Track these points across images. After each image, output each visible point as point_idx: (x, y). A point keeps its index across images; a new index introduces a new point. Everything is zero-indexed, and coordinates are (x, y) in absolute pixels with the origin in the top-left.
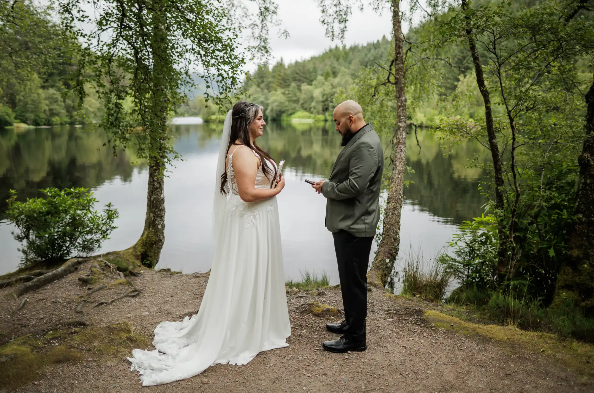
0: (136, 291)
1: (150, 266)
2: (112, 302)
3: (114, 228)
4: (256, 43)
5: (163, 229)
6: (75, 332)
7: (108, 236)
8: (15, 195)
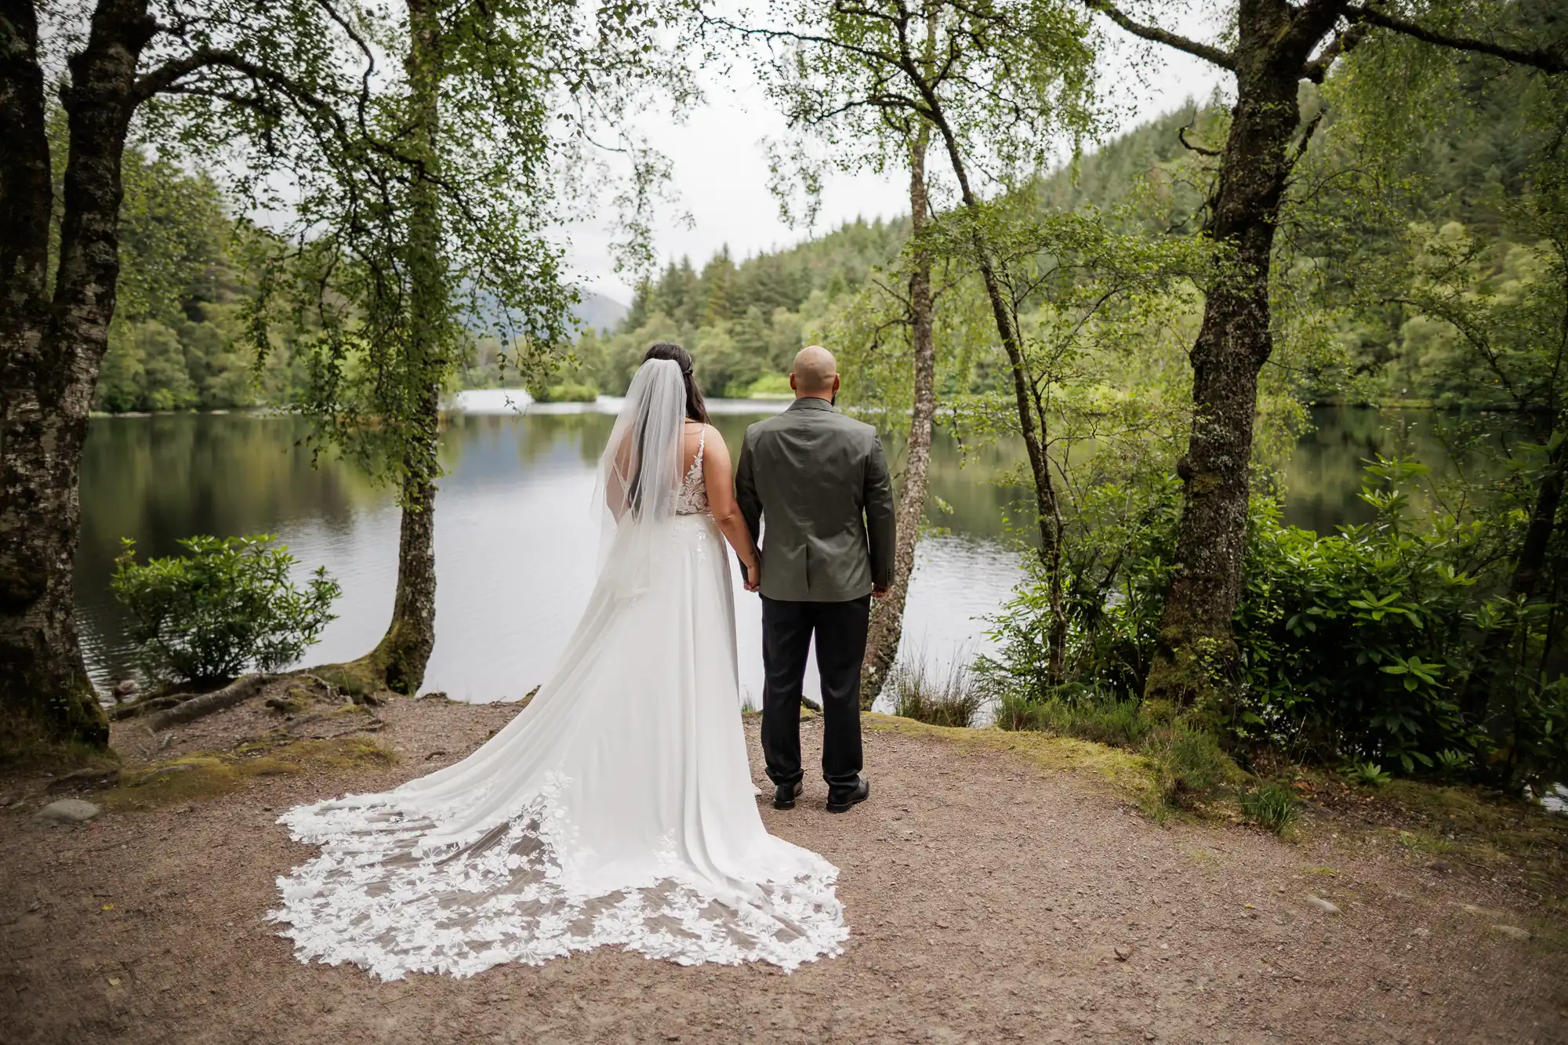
0: (379, 722)
1: (404, 691)
3: (331, 617)
5: (432, 619)
7: (317, 637)
8: (131, 548)
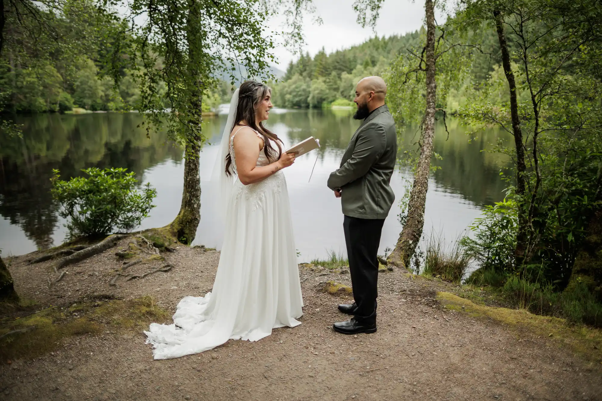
0: (168, 266)
1: (186, 243)
2: (145, 276)
3: (153, 206)
4: (290, 29)
5: (199, 208)
6: (98, 305)
7: (148, 214)
8: (58, 174)
